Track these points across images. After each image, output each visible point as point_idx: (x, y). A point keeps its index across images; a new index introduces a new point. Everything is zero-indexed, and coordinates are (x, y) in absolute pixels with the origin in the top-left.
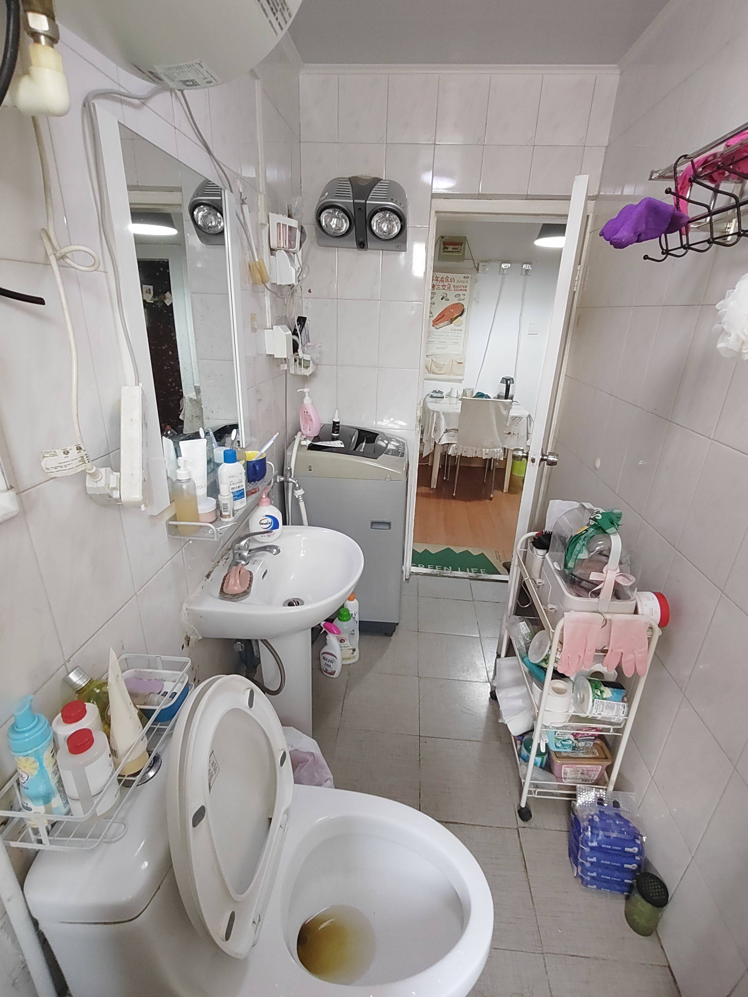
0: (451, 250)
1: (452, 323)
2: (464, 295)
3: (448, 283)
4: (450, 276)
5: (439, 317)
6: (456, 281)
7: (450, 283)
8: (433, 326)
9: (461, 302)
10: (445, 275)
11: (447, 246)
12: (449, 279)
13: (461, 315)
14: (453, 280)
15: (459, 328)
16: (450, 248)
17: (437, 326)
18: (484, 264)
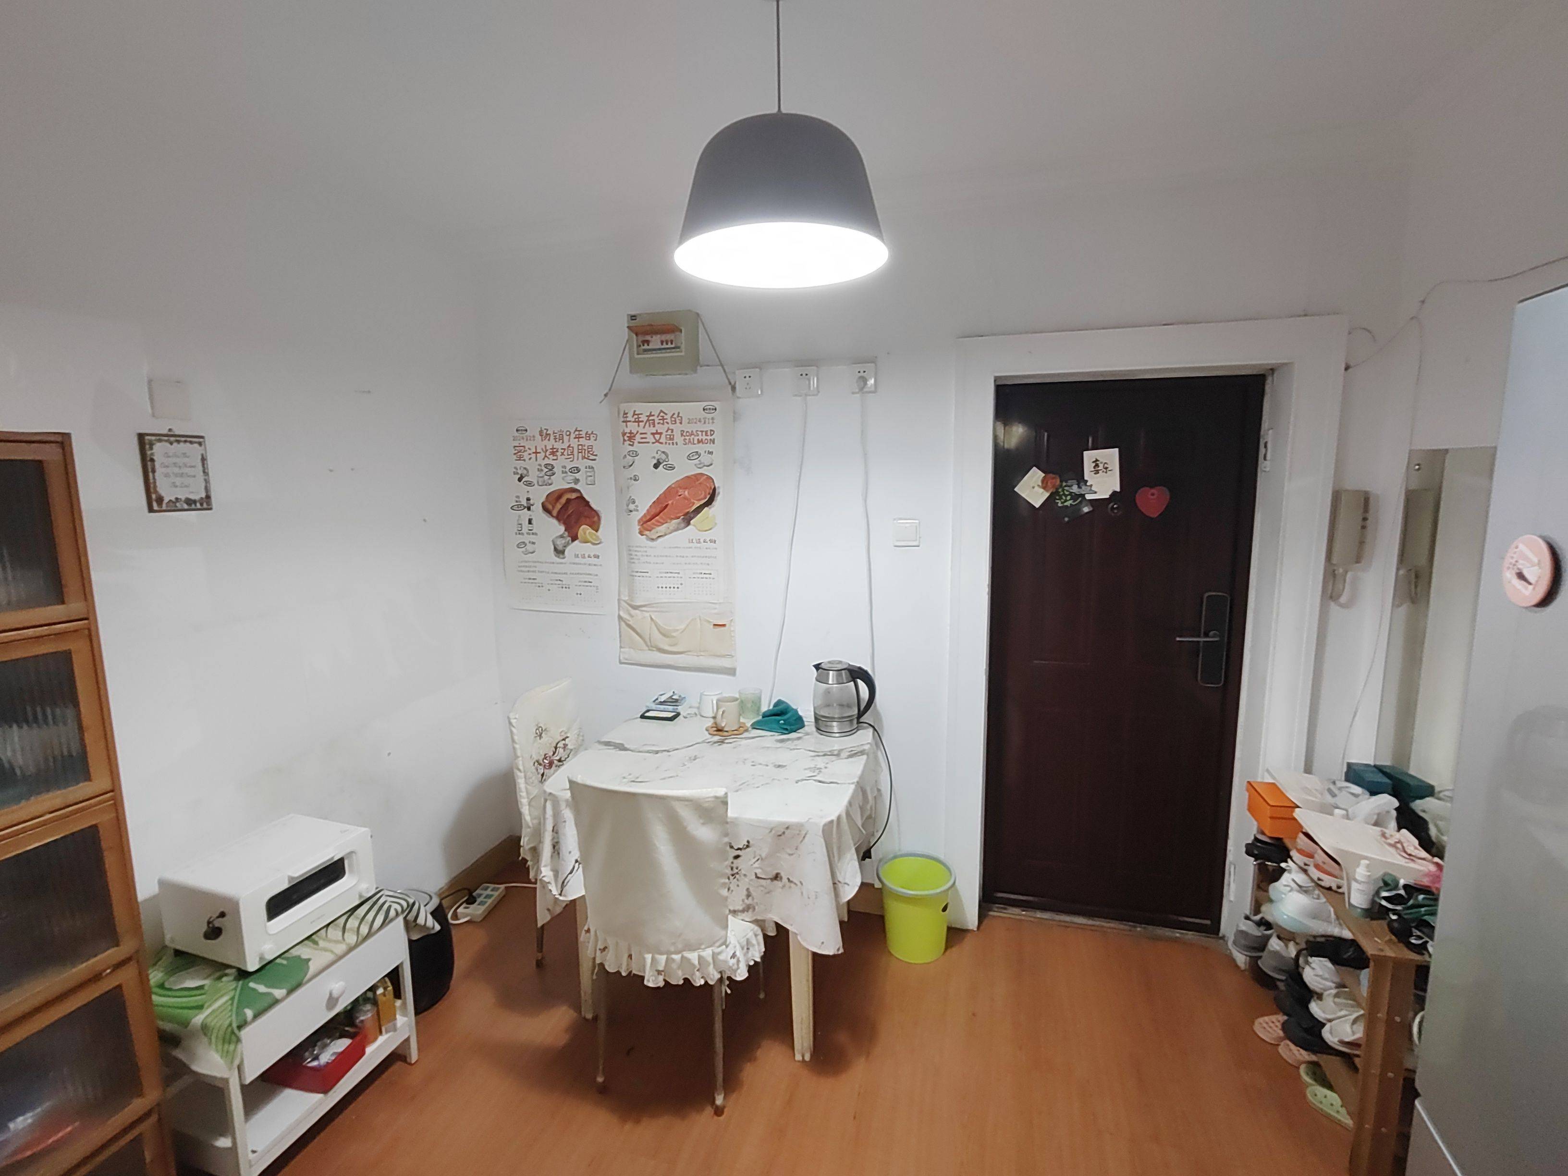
0: (659, 346)
1: (688, 524)
2: (711, 453)
3: (666, 426)
4: (670, 408)
5: (653, 511)
6: (685, 421)
7: (671, 426)
8: (641, 533)
9: (705, 471)
10: (655, 408)
11: (648, 338)
12: (668, 417)
13: (709, 503)
14: (677, 418)
15: (708, 536)
16: (655, 341)
17: (653, 534)
18: (747, 373)
